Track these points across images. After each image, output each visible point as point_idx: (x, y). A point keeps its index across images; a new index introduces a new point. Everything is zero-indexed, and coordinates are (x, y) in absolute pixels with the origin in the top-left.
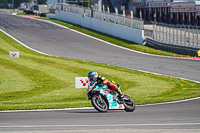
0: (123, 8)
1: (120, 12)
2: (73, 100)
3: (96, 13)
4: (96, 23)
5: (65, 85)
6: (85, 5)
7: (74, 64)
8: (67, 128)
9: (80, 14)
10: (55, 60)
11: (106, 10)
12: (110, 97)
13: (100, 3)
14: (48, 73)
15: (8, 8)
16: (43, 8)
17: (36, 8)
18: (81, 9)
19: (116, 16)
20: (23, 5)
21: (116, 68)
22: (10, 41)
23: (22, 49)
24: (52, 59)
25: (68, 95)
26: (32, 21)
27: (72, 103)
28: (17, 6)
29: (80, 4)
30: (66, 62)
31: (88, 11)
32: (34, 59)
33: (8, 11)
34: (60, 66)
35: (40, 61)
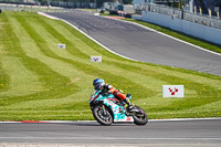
0: (217, 9)
1: (214, 14)
2: (160, 110)
3: (186, 15)
4: (186, 26)
5: (152, 94)
6: (175, 5)
7: (161, 71)
8: (153, 142)
9: (170, 15)
10: (140, 65)
11: (198, 11)
12: (115, 108)
13: (191, 3)
14: (133, 81)
15: (89, 7)
16: (128, 9)
17: (121, 8)
18: (170, 10)
19: (209, 18)
20: (106, 5)
21: (208, 76)
22: (92, 44)
23: (104, 53)
24: (137, 65)
25: (155, 105)
26: (116, 22)
27: (159, 113)
28: (100, 5)
29: (169, 4)
30: (153, 69)
31: (179, 12)
32: (118, 65)
33: (90, 11)
34: (146, 73)
35: (124, 67)
